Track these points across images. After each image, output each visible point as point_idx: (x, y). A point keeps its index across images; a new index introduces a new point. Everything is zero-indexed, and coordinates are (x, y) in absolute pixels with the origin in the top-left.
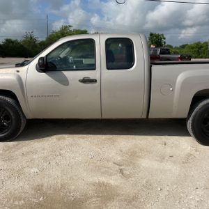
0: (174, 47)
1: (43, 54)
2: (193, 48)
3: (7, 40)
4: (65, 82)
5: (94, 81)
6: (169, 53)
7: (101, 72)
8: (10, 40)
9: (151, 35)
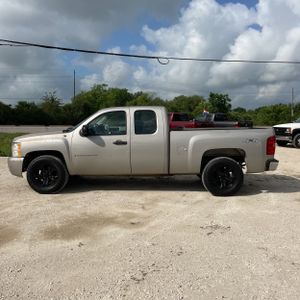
0: (247, 110)
1: (86, 123)
2: (269, 112)
3: (20, 103)
4: (102, 144)
5: (125, 143)
6: (226, 120)
7: (131, 136)
8: (25, 103)
9: (212, 95)
